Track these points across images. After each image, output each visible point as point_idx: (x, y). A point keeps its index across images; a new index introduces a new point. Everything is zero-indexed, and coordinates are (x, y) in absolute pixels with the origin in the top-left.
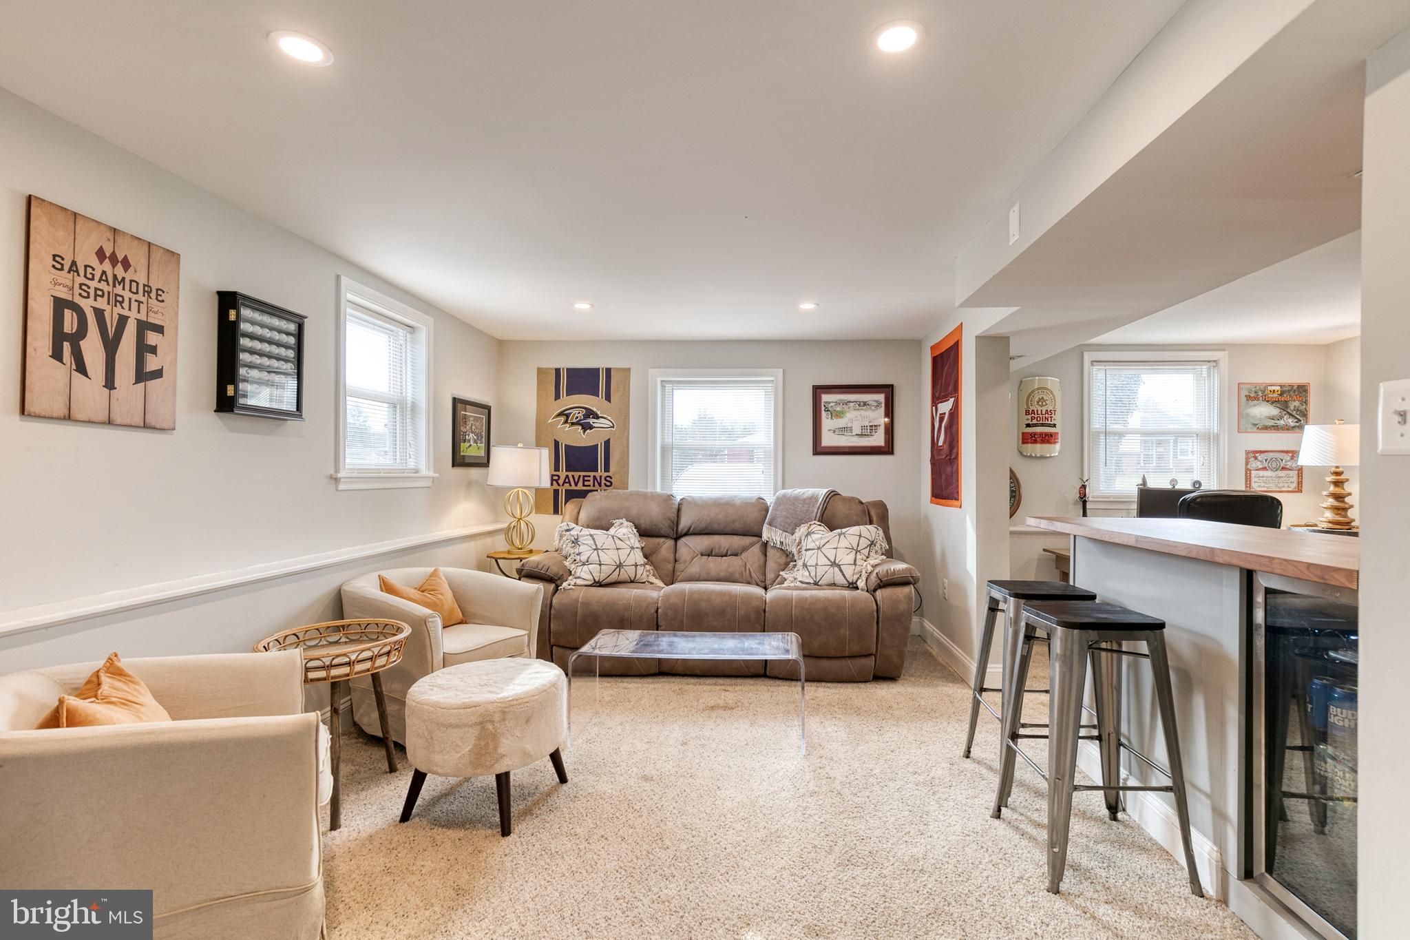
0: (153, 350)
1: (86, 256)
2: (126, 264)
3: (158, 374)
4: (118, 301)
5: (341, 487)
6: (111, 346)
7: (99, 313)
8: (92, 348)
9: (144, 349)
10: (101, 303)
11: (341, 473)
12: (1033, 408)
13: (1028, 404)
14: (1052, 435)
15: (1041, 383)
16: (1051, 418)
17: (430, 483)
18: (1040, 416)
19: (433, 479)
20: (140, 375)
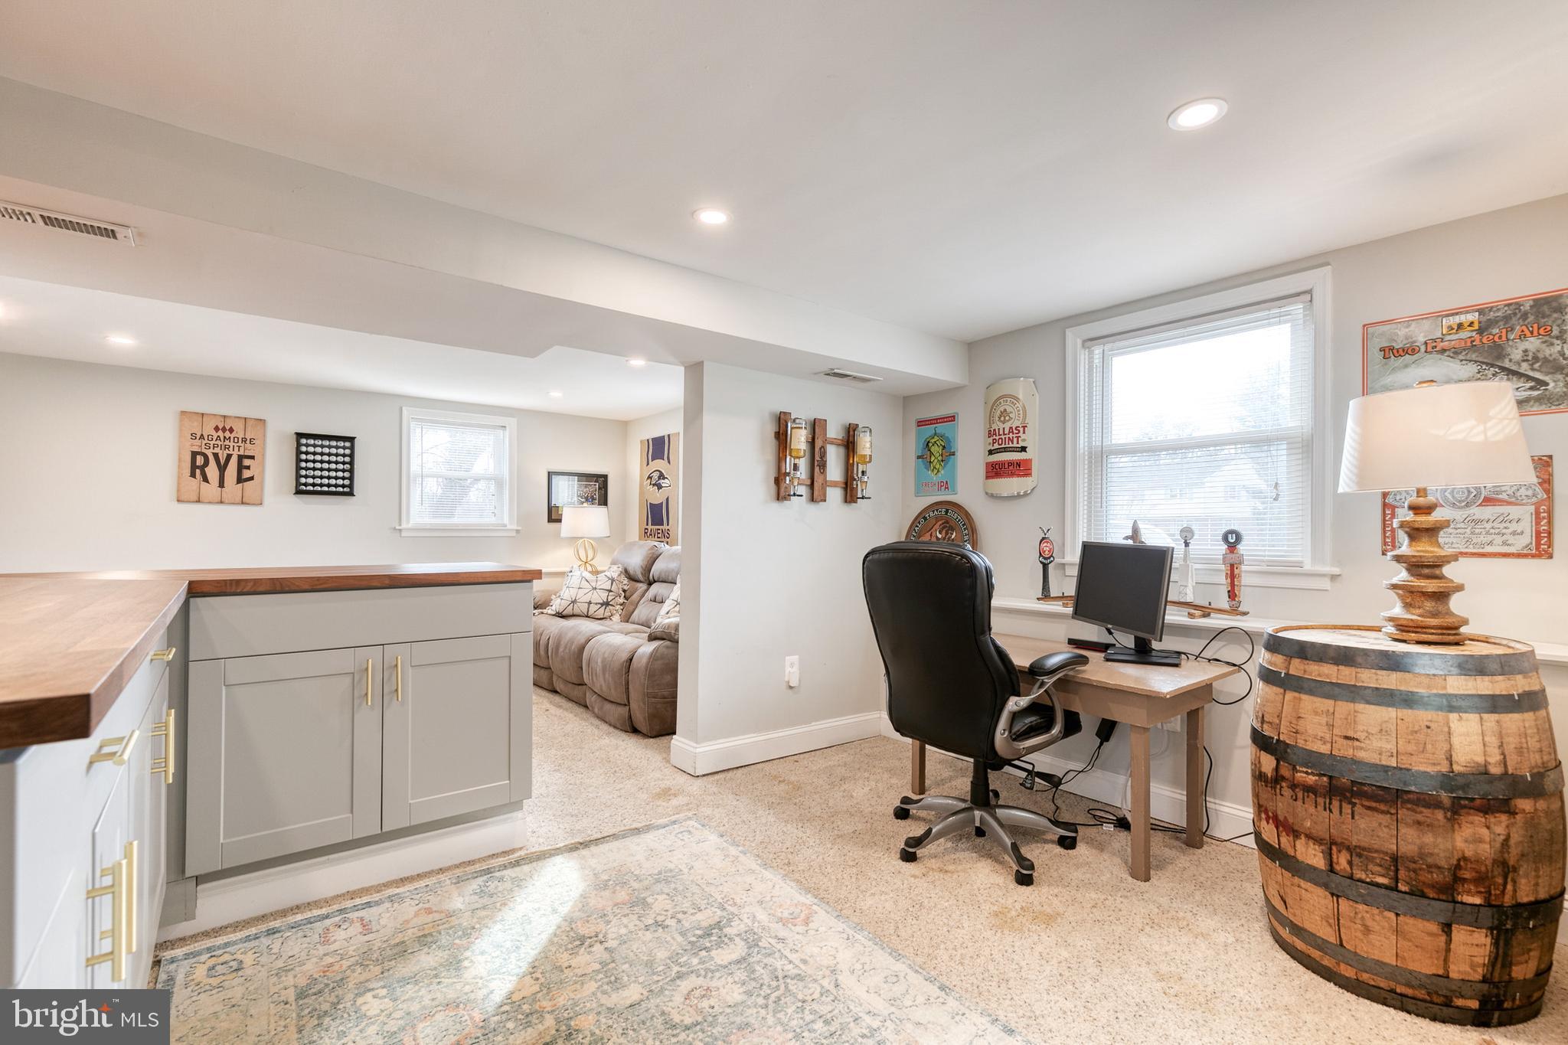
0: (248, 468)
1: (209, 430)
2: (231, 430)
3: (251, 478)
4: (227, 447)
5: (404, 534)
6: (222, 468)
7: (216, 455)
8: (212, 471)
9: (241, 468)
10: (217, 450)
11: (404, 526)
12: (994, 426)
13: (991, 421)
14: (1019, 464)
15: (1006, 388)
16: (1018, 437)
17: (514, 534)
18: (1003, 437)
19: (518, 531)
20: (240, 480)
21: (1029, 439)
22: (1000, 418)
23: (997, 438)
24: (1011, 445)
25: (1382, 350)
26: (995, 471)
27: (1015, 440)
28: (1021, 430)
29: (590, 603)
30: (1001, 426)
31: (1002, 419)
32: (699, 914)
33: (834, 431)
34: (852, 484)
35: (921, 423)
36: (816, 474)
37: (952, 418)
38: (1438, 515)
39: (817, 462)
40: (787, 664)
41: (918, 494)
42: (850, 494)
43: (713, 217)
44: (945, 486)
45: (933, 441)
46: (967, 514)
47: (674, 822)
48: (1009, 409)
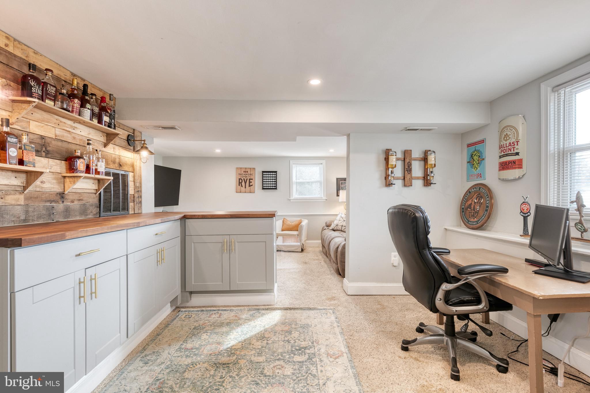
0: (251, 182)
1: (242, 172)
2: (247, 172)
3: (252, 185)
4: (246, 177)
5: (291, 201)
6: (245, 183)
7: (244, 179)
8: (243, 184)
9: (250, 182)
10: (244, 178)
11: (291, 198)
12: (502, 143)
13: (500, 141)
14: (514, 162)
15: (510, 122)
16: (514, 148)
17: (325, 201)
18: (506, 148)
19: (326, 200)
20: (250, 186)
21: (521, 148)
22: (504, 138)
23: (503, 149)
24: (510, 152)
26: (504, 166)
27: (512, 149)
28: (516, 143)
29: (342, 226)
30: (505, 142)
31: (505, 139)
32: (304, 342)
33: (417, 154)
34: (427, 178)
35: (469, 145)
36: (406, 174)
37: (483, 141)
39: (407, 169)
40: (392, 256)
41: (468, 180)
42: (427, 182)
43: (315, 82)
44: (480, 176)
45: (474, 154)
46: (489, 190)
47: (324, 309)
48: (509, 133)
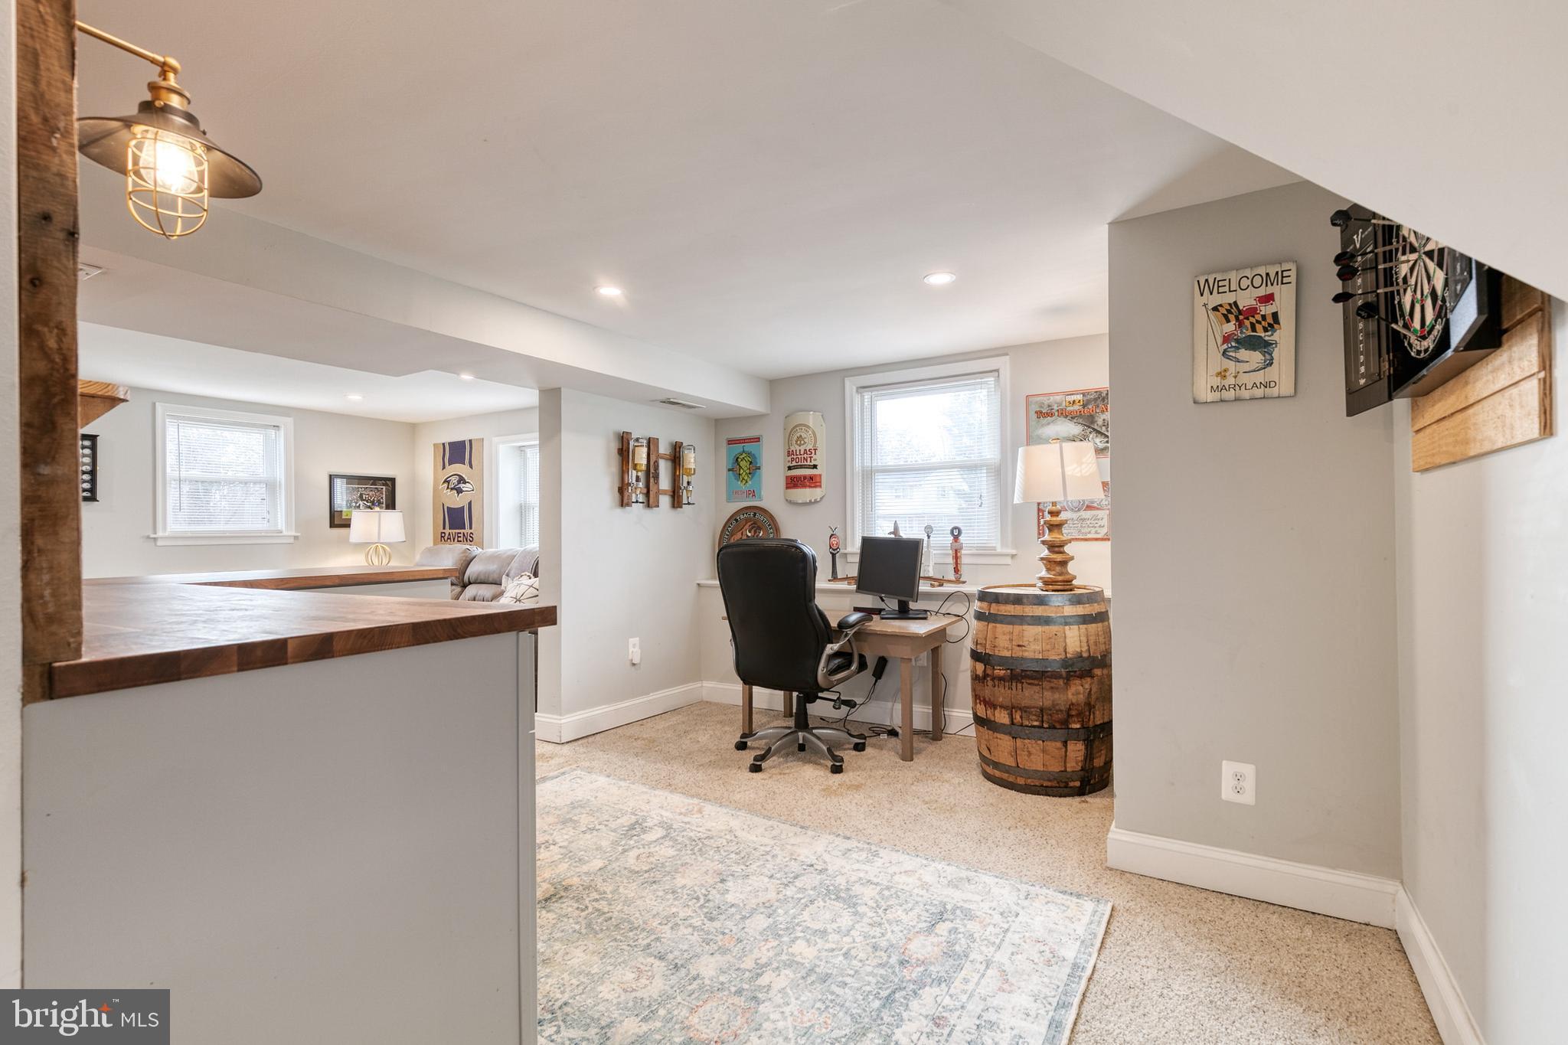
5: (159, 543)
11: (160, 534)
12: (792, 448)
13: (789, 444)
14: (811, 478)
15: (800, 418)
16: (811, 457)
17: (292, 540)
18: (799, 457)
19: (296, 538)
21: (819, 459)
22: (797, 442)
23: (795, 457)
24: (805, 463)
25: (1036, 412)
26: (793, 483)
27: (809, 459)
28: (813, 452)
30: (798, 448)
31: (799, 442)
33: (664, 449)
34: (678, 492)
35: (730, 442)
36: (651, 484)
37: (757, 439)
38: (1063, 516)
39: (651, 474)
40: (631, 646)
41: (729, 500)
42: (676, 502)
44: (752, 494)
45: (741, 457)
46: (771, 517)
47: (564, 773)
48: (804, 435)
